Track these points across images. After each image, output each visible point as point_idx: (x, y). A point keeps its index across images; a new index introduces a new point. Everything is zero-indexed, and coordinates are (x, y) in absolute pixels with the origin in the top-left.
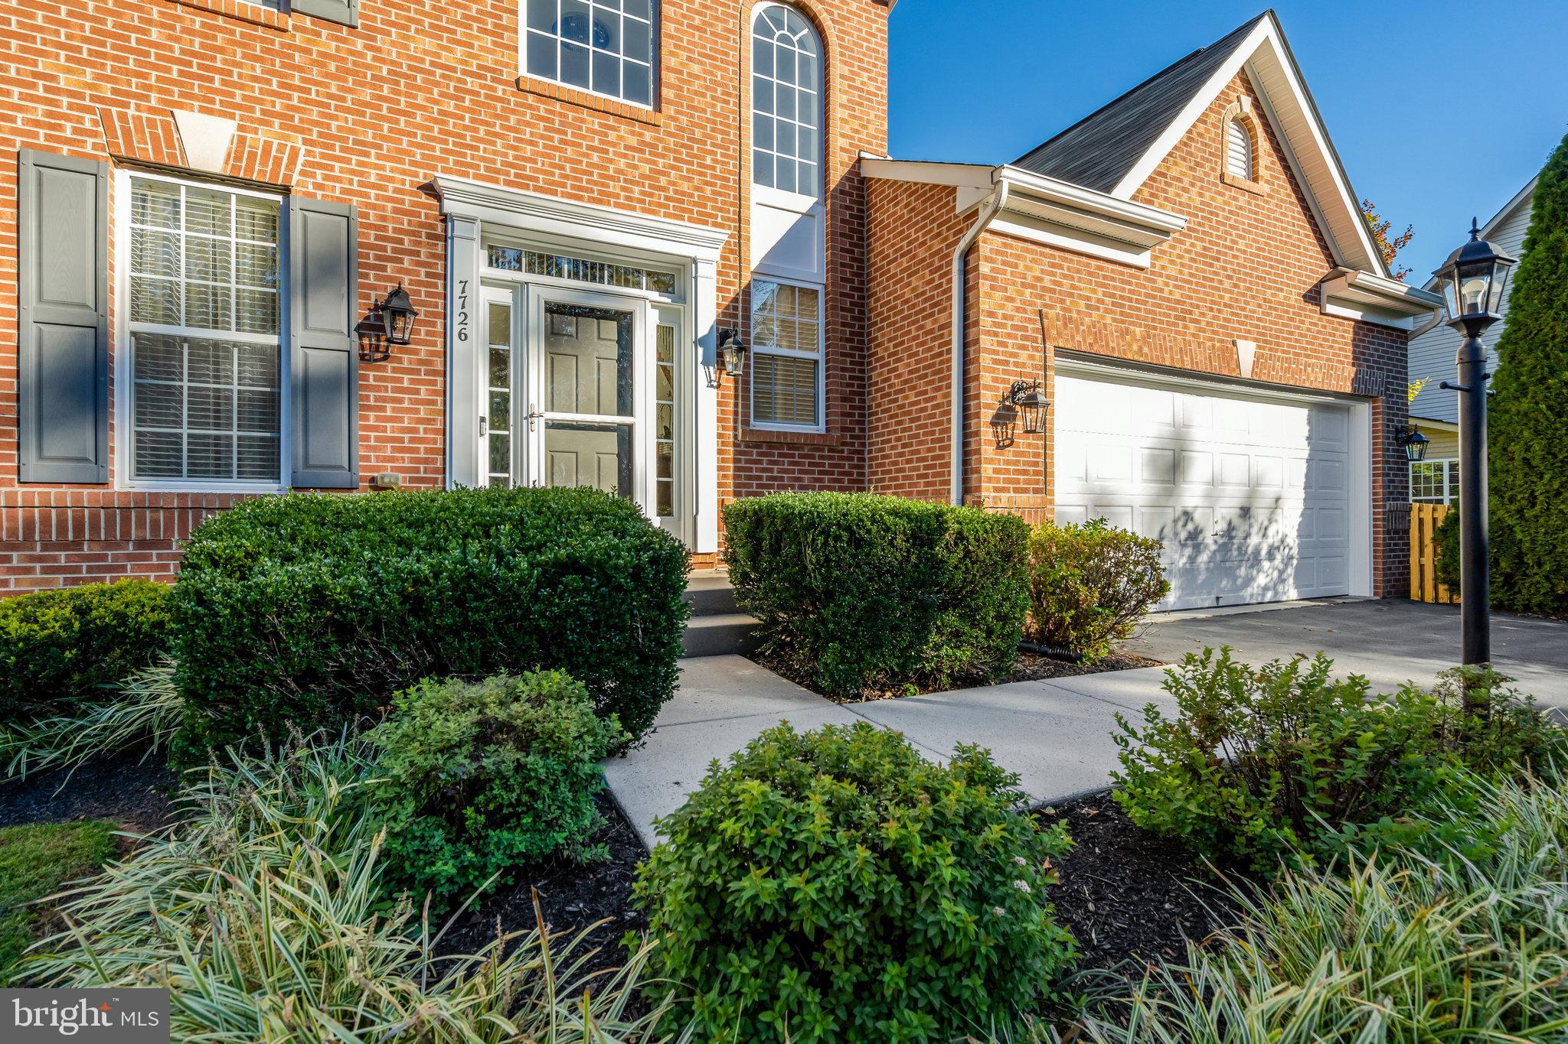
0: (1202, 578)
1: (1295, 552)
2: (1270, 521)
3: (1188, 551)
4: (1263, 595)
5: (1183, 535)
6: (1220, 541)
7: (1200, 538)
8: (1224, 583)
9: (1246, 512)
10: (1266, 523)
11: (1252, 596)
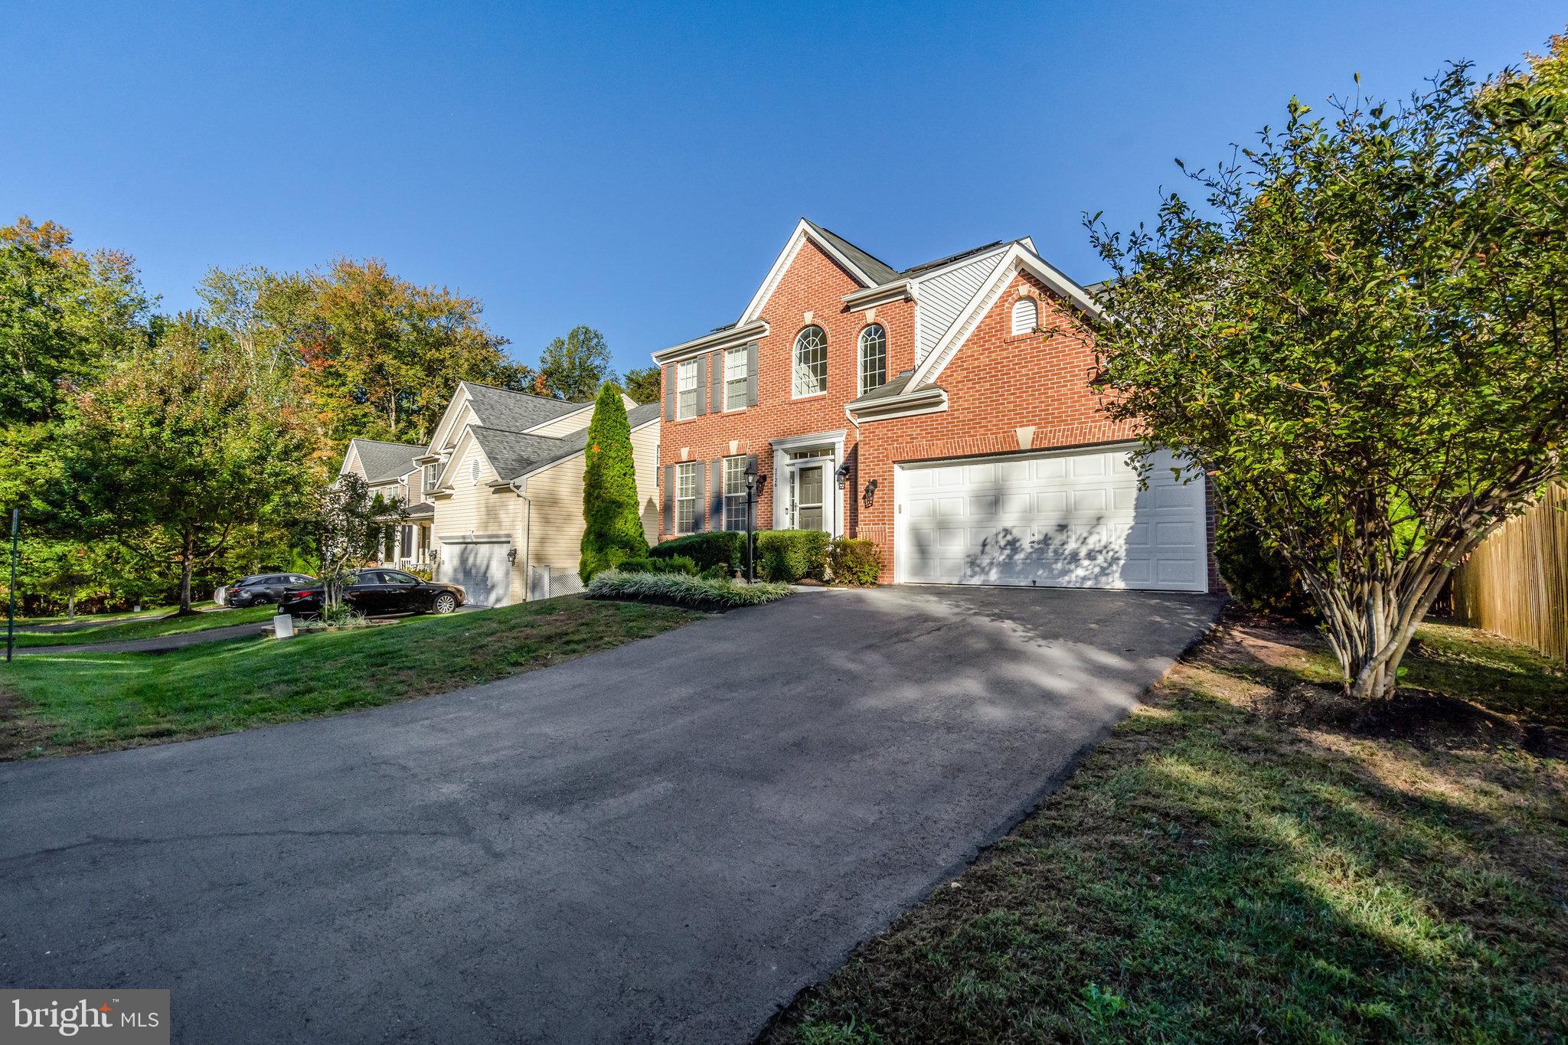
0: (1018, 568)
1: (1122, 553)
2: (1090, 533)
3: (1007, 552)
4: (1082, 583)
5: (1002, 543)
6: (1036, 546)
7: (1018, 544)
8: (1040, 572)
9: (1062, 528)
10: (1085, 535)
11: (1069, 582)
